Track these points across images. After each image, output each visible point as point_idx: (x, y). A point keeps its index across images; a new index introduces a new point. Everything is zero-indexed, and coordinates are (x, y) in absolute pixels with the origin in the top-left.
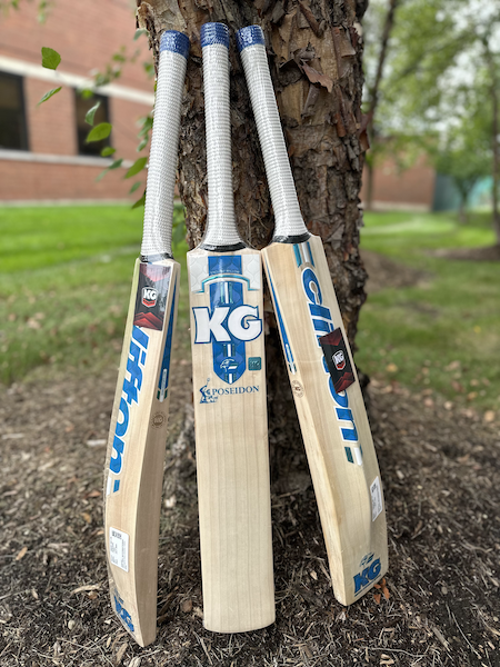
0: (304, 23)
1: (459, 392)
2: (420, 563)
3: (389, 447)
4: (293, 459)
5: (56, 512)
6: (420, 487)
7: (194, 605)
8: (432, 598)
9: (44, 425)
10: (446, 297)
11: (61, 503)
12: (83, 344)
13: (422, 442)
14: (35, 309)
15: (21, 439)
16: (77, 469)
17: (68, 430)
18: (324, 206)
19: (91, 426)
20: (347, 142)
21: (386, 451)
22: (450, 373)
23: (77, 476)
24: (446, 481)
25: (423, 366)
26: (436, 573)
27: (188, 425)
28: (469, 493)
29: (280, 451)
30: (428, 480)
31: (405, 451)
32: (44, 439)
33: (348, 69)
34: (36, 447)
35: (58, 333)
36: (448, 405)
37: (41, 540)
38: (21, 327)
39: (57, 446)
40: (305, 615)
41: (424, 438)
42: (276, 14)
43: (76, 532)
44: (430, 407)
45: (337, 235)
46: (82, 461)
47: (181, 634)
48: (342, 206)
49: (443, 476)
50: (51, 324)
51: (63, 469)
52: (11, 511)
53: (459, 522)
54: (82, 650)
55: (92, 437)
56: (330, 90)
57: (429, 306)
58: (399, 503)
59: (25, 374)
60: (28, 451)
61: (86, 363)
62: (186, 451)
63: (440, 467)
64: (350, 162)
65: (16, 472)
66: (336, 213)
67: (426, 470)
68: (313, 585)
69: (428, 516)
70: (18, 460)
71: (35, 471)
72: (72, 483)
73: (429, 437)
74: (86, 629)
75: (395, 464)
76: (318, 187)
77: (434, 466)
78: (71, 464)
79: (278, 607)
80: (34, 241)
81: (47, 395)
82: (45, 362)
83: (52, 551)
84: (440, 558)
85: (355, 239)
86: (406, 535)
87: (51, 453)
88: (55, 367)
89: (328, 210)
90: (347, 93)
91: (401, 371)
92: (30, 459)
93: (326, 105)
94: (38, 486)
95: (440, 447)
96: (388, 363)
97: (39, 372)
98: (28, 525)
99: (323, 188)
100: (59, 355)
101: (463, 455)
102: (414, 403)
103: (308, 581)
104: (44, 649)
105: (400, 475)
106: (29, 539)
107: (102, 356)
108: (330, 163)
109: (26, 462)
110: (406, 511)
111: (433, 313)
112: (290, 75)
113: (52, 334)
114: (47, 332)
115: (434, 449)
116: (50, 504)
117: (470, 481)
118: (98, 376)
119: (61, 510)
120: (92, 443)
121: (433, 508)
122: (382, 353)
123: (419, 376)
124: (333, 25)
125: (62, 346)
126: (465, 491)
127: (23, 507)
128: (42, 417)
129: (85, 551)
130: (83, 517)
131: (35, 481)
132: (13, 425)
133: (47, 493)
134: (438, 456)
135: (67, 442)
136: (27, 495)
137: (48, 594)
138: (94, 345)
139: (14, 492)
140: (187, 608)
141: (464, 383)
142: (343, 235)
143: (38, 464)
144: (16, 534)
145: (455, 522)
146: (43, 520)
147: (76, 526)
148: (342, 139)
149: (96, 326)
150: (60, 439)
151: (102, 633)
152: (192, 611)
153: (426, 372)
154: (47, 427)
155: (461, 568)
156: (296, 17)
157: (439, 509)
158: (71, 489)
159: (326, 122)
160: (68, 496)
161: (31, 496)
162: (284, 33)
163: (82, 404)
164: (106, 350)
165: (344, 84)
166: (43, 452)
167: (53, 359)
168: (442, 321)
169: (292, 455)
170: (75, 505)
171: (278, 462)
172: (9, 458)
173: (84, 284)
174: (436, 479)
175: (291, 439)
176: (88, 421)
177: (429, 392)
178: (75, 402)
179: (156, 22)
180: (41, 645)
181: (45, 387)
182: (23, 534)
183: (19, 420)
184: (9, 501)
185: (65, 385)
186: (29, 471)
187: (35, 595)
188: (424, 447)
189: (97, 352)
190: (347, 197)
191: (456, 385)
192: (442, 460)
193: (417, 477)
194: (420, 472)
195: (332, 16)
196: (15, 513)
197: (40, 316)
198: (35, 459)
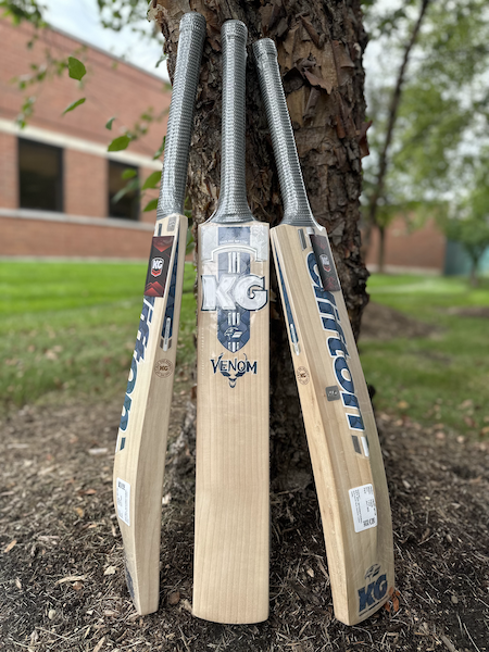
0: (306, 36)
1: (472, 428)
2: (428, 570)
3: (395, 460)
4: (292, 456)
5: (50, 509)
6: (427, 498)
7: (182, 597)
8: (442, 607)
9: (49, 438)
10: (458, 348)
11: (56, 501)
12: (96, 373)
13: (431, 461)
14: (54, 343)
15: (25, 449)
16: (76, 472)
17: (72, 441)
18: (326, 204)
19: (95, 438)
20: (347, 144)
21: (391, 461)
22: (462, 411)
23: (75, 478)
24: (456, 495)
25: (435, 403)
26: (445, 582)
27: (187, 423)
28: (482, 509)
29: (279, 446)
30: (437, 492)
31: (413, 466)
32: (48, 449)
33: (347, 80)
34: (38, 456)
35: (73, 363)
36: (461, 439)
37: (32, 534)
38: (39, 358)
39: (59, 455)
40: (300, 614)
41: (433, 458)
42: (280, 30)
43: (67, 526)
44: (441, 440)
45: (338, 231)
46: (82, 466)
47: (166, 626)
48: (343, 204)
49: (453, 490)
50: (68, 356)
51: (62, 473)
52: (6, 510)
53: (471, 533)
54: (60, 640)
55: (95, 446)
56: (329, 92)
57: (441, 355)
58: (404, 510)
59: (37, 398)
60: (31, 459)
61: (97, 390)
62: (184, 449)
63: (450, 483)
64: (350, 162)
65: (16, 476)
66: (337, 211)
67: (434, 483)
68: (309, 583)
69: (437, 525)
70: (20, 466)
71: (35, 475)
72: (70, 484)
73: (439, 458)
74: (67, 619)
75: (401, 473)
76: (320, 185)
77: (443, 482)
78: (71, 469)
79: (272, 604)
80: (61, 289)
81: (57, 417)
82: (58, 387)
83: (41, 543)
84: (450, 566)
85: (356, 238)
86: (411, 541)
87: (53, 460)
88: (66, 393)
89: (329, 207)
90: (346, 100)
91: (412, 407)
92: (31, 466)
93: (326, 109)
94: (36, 488)
95: (450, 467)
96: (399, 400)
97: (52, 397)
98: (21, 521)
99: (324, 186)
100: (73, 382)
101: (475, 476)
102: (425, 435)
103: (305, 578)
104: (21, 638)
105: (407, 485)
106: (20, 533)
107: (114, 385)
108: (331, 163)
109: (28, 468)
110: (413, 518)
111: (446, 360)
112: (293, 83)
113: (68, 365)
114: (63, 363)
115: (444, 468)
116: (44, 502)
117: (482, 498)
118: (107, 403)
119: (55, 508)
120: (94, 451)
121: (442, 518)
122: (392, 391)
123: (430, 412)
124: (333, 38)
125: (75, 374)
126: (478, 506)
127: (18, 505)
128: (49, 431)
129: (74, 543)
130: (76, 512)
131: (33, 483)
132: (20, 437)
133: (44, 494)
134: (448, 474)
135: (70, 451)
136: (24, 495)
137: (32, 584)
138: (107, 374)
139: (11, 493)
140: (174, 600)
141: (478, 420)
142: (345, 232)
143: (39, 469)
144: (8, 529)
145: (465, 533)
146: (37, 516)
147: (68, 520)
148: (342, 141)
149: (110, 359)
150: (63, 449)
151: (83, 623)
152: (179, 603)
153: (437, 409)
154: (53, 440)
155: (473, 579)
156: (298, 32)
157: (448, 520)
158: (67, 489)
159: (327, 125)
160: (63, 495)
161: (27, 495)
162: (288, 46)
163: (89, 421)
164: (117, 380)
165: (343, 91)
166: (44, 460)
167: (66, 385)
168: (454, 367)
169: (292, 450)
170: (70, 501)
171: (277, 458)
172: (11, 465)
173: (103, 324)
174: (445, 492)
175: (291, 436)
176: (92, 434)
177: (440, 426)
178: (83, 420)
179: (170, 24)
180: (18, 633)
181: (56, 410)
182: (15, 529)
183: (26, 433)
184: (5, 500)
185: (75, 410)
186: (29, 475)
187: (19, 585)
188: (433, 466)
189: (109, 381)
190: (347, 196)
191: (468, 421)
192: (451, 476)
193: (425, 488)
194: (428, 484)
195: (331, 30)
196: (9, 511)
197: (58, 348)
198: (36, 465)
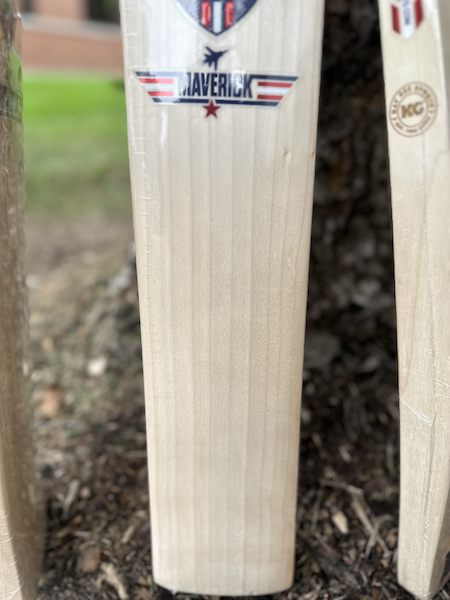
7: (104, 558)
103: (328, 532)
140: (88, 563)
152: (98, 571)
